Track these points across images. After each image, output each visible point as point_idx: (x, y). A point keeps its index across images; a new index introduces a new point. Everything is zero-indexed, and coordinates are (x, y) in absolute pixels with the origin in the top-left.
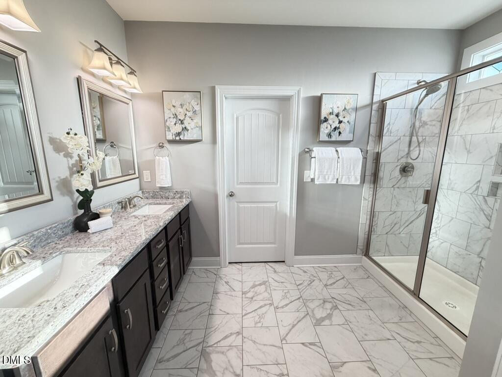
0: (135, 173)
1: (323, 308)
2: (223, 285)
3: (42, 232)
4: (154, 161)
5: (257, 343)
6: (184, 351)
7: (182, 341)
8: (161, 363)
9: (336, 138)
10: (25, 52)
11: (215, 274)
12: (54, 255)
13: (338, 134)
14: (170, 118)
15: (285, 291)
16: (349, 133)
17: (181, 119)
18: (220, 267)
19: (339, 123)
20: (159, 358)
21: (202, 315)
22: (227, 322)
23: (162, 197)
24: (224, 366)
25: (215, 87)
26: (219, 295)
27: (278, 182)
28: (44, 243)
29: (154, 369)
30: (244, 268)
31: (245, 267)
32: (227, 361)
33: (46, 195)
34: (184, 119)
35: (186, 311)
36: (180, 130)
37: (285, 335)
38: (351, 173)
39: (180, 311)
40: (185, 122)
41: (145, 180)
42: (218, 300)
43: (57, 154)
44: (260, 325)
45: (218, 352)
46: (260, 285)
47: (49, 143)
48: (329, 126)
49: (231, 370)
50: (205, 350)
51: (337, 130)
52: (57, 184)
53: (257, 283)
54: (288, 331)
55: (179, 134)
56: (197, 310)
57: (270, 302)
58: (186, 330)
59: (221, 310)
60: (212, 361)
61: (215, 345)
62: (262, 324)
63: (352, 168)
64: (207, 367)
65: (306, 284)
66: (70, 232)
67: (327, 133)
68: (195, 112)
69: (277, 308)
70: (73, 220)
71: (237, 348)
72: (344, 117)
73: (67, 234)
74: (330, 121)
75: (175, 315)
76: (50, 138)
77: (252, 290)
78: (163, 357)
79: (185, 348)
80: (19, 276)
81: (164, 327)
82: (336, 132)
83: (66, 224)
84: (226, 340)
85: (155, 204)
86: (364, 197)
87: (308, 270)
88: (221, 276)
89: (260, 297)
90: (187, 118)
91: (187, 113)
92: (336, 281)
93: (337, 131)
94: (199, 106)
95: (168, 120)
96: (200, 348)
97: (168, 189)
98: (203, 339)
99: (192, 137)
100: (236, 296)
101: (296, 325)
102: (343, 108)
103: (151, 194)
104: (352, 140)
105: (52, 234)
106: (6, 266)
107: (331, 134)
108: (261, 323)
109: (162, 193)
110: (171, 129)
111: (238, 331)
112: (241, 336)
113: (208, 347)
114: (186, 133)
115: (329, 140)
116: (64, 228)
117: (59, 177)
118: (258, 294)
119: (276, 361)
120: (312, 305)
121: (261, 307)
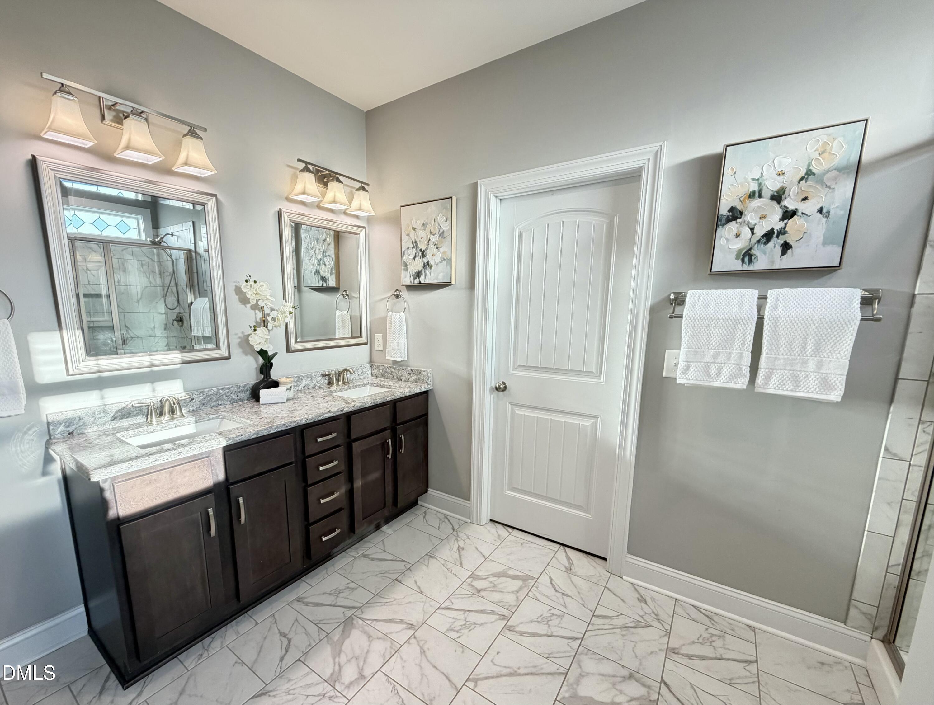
0: (361, 337)
1: (614, 684)
2: (451, 550)
3: (212, 391)
4: (385, 319)
5: (426, 656)
6: (331, 605)
7: (337, 593)
8: (299, 603)
9: (773, 262)
10: (215, 195)
11: (453, 529)
12: (211, 417)
13: (779, 250)
14: (408, 248)
15: (554, 611)
16: (825, 244)
17: (423, 248)
18: (469, 521)
19: (783, 219)
20: (301, 596)
21: (386, 575)
22: (410, 602)
23: (393, 377)
24: (358, 652)
25: (477, 183)
26: (433, 561)
27: (601, 373)
28: (214, 404)
29: (288, 604)
30: (511, 538)
31: (514, 538)
32: (366, 651)
33: (223, 352)
34: (427, 249)
35: (373, 559)
36: (420, 268)
37: (481, 676)
38: (805, 363)
39: (365, 556)
40: (428, 253)
41: (377, 348)
42: (424, 568)
43: (243, 306)
44: (454, 635)
45: (365, 632)
46: (515, 577)
47: (234, 293)
48: (746, 232)
49: (361, 664)
50: (353, 619)
51: (774, 239)
52: (239, 340)
53: (511, 572)
54: (495, 675)
55: (418, 274)
56: (385, 566)
57: (505, 612)
58: (353, 582)
59: (416, 582)
60: (349, 637)
61: (369, 622)
62: (459, 637)
63: (810, 349)
64: (337, 640)
65: (620, 622)
66: (246, 398)
67: (740, 251)
68: (442, 234)
69: (510, 629)
70: (251, 386)
71: (392, 644)
72: (805, 199)
73: (242, 400)
74: (750, 217)
75: (355, 558)
76: (236, 286)
77: (492, 579)
78: (305, 598)
79: (335, 602)
80: (172, 426)
81: (333, 565)
82: (771, 244)
83: (242, 388)
84: (389, 624)
85: (378, 386)
86: (886, 449)
87: (653, 599)
88: (460, 534)
89: (496, 596)
90: (431, 246)
91: (432, 237)
92: (716, 658)
93: (775, 244)
94: (448, 222)
95: (406, 252)
96: (349, 613)
97: (402, 366)
98: (362, 605)
99: (437, 278)
100: (456, 576)
101: (519, 675)
102: (803, 172)
103: (381, 371)
104: (836, 263)
105: (224, 396)
106: (167, 414)
107: (753, 252)
108: (458, 635)
109: (393, 370)
110: (408, 266)
111: (414, 623)
112: (412, 632)
113: (359, 618)
114: (428, 271)
115: (746, 267)
116: (240, 392)
117: (243, 333)
118: (495, 589)
119: (431, 700)
120: (589, 665)
121: (482, 612)
